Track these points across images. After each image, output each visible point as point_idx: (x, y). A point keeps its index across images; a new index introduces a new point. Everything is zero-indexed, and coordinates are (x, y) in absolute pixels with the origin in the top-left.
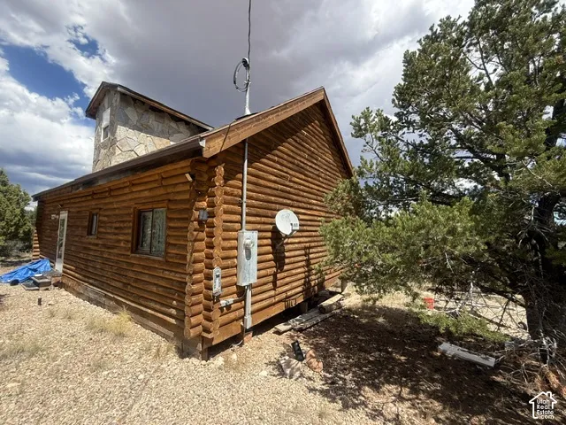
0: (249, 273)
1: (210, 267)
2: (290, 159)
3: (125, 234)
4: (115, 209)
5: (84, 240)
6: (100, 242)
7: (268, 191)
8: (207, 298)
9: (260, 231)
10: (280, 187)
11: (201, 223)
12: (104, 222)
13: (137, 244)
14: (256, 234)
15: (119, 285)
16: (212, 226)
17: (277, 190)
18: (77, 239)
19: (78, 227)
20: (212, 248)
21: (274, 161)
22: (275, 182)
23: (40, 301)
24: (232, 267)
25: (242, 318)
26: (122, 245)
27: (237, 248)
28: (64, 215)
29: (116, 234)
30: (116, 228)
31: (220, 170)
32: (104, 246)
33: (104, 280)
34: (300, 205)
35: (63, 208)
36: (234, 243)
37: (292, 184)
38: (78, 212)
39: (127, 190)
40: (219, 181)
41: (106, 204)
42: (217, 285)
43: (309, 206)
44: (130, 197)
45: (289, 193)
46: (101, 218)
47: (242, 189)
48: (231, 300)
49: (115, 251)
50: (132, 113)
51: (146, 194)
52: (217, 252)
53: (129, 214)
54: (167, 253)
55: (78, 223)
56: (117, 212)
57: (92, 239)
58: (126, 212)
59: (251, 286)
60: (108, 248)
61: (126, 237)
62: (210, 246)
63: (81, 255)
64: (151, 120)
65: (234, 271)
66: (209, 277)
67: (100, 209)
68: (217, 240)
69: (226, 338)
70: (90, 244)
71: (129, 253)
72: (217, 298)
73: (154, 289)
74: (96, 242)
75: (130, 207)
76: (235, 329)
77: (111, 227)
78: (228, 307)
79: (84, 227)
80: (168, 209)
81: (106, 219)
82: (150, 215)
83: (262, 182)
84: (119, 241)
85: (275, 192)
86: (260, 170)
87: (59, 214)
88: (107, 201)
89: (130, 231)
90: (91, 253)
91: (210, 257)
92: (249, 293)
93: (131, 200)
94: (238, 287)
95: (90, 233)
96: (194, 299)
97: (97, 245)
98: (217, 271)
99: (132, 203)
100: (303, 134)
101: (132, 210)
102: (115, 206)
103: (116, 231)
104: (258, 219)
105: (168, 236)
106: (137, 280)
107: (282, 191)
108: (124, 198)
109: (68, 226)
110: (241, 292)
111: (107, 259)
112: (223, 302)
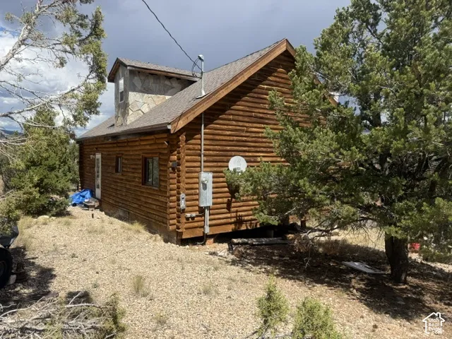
0: (207, 199)
1: (179, 193)
2: (248, 114)
3: (138, 173)
4: (131, 155)
5: (113, 176)
6: (124, 178)
7: (224, 143)
8: (178, 211)
9: (213, 172)
10: (235, 138)
11: (173, 169)
12: (125, 164)
13: (145, 180)
14: (211, 175)
15: (136, 206)
16: (179, 171)
17: (233, 141)
18: (109, 175)
19: (109, 166)
20: (180, 183)
21: (230, 120)
22: (229, 135)
23: (93, 215)
24: (195, 195)
25: (203, 227)
26: (137, 180)
27: (198, 183)
28: (98, 156)
29: (133, 173)
30: (133, 169)
31: (183, 137)
32: (126, 180)
33: (128, 203)
34: (258, 149)
35: (98, 151)
36: (196, 180)
37: (248, 134)
38: (108, 155)
39: (137, 143)
40: (182, 144)
41: (126, 151)
42: (183, 204)
43: (269, 150)
44: (139, 148)
45: (246, 141)
46: (124, 161)
47: (200, 145)
48: (194, 214)
49: (133, 183)
50: (137, 81)
51: (148, 147)
52: (182, 185)
53: (139, 160)
54: (160, 185)
55: (109, 164)
56: (133, 157)
57: (119, 175)
58: (138, 157)
59: (209, 208)
60: (129, 181)
61: (139, 175)
62: (179, 182)
63: (113, 186)
64: (151, 82)
65: (196, 197)
66: (178, 200)
67: (122, 154)
68: (183, 178)
69: (192, 236)
70: (118, 179)
71: (141, 185)
72: (183, 211)
73: (154, 207)
74: (122, 177)
75: (139, 155)
76: (199, 233)
77: (129, 168)
78: (193, 218)
79: (113, 167)
80: (160, 158)
81: (126, 162)
82: (150, 161)
83: (218, 137)
84: (135, 177)
85: (230, 143)
86: (216, 129)
87: (95, 155)
88: (126, 149)
89: (141, 171)
90: (119, 184)
91: (178, 188)
92: (207, 212)
93: (140, 150)
94: (200, 207)
95: (117, 171)
96: (171, 210)
97: (122, 179)
98: (182, 195)
99: (141, 152)
100: (263, 89)
101: (141, 157)
102: (131, 153)
103: (133, 171)
104: (215, 164)
105: (160, 175)
106: (146, 203)
107: (237, 141)
108: (136, 148)
109: (102, 165)
110: (202, 211)
111: (128, 189)
112: (188, 215)
